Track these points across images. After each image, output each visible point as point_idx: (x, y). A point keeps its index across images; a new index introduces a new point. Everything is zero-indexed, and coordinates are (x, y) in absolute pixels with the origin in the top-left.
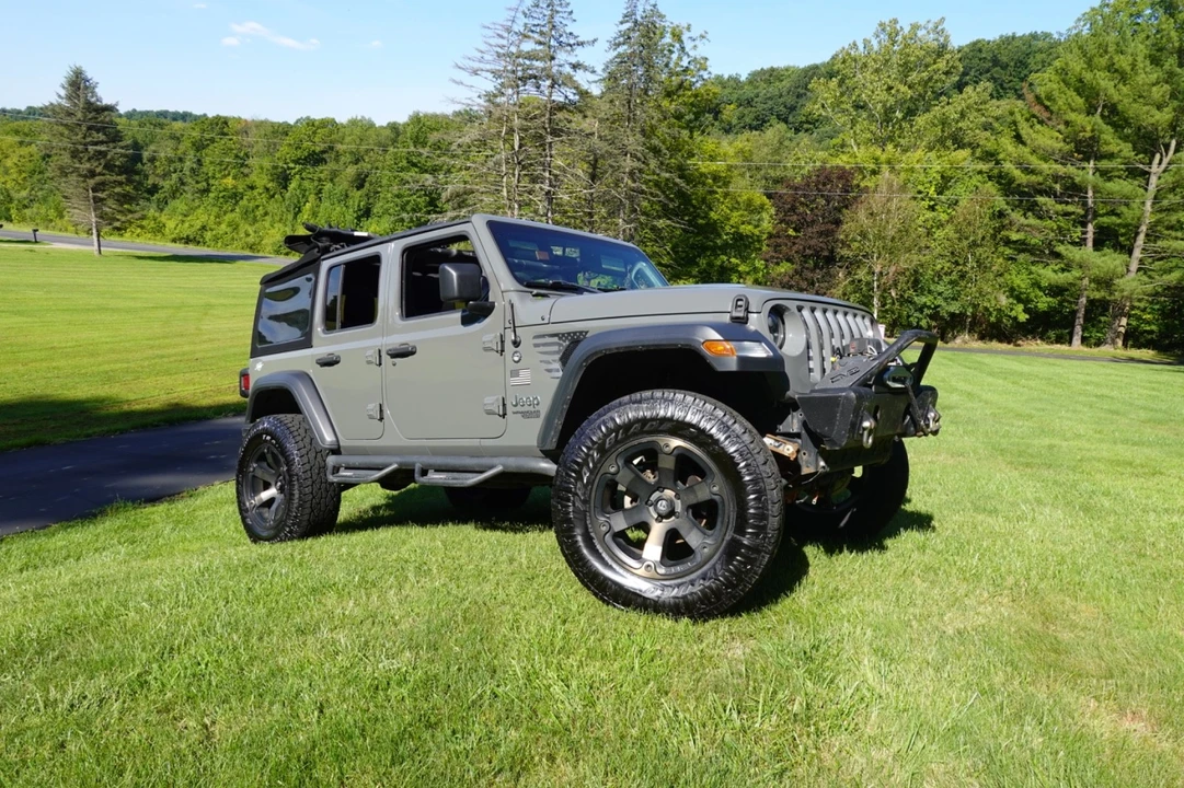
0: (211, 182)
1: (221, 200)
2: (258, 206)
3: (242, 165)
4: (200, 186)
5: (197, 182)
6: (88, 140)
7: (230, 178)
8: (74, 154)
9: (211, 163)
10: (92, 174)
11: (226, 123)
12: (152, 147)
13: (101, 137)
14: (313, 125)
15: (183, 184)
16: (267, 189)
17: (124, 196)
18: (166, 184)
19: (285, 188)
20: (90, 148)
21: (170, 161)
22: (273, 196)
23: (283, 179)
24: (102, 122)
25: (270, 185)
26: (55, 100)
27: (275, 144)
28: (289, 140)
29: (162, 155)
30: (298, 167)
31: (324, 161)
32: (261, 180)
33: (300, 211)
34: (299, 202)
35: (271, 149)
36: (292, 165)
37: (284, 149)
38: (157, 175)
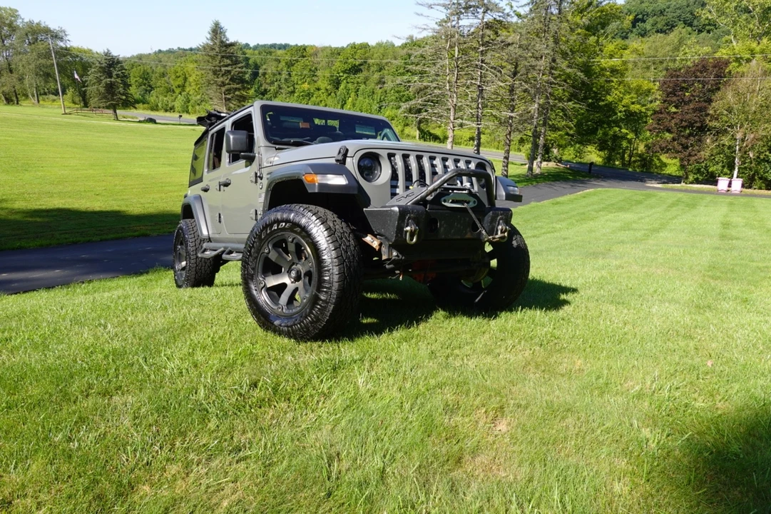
0: (296, 86)
1: (301, 98)
2: (321, 101)
3: (313, 76)
4: (289, 90)
5: (288, 87)
6: (222, 64)
7: (306, 83)
8: (215, 73)
9: (296, 75)
10: (223, 84)
11: (305, 49)
12: (264, 67)
13: (229, 62)
14: (355, 48)
15: (280, 88)
16: (327, 90)
17: (241, 96)
18: (273, 88)
19: (337, 88)
20: (223, 69)
21: (274, 75)
22: (330, 94)
23: (336, 84)
24: (229, 53)
25: (329, 87)
26: (205, 41)
27: (332, 61)
28: (340, 58)
29: (269, 71)
30: (345, 75)
31: (360, 71)
32: (324, 84)
33: (345, 103)
34: (345, 97)
35: (330, 64)
36: (341, 74)
37: (337, 64)
38: (267, 84)
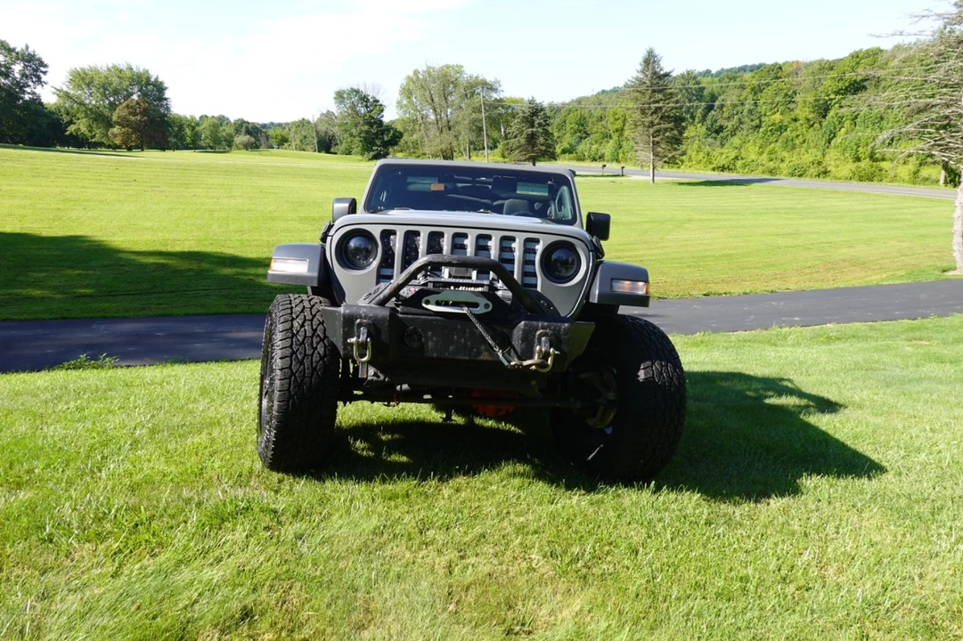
0: (763, 119)
1: (769, 133)
2: (798, 136)
3: (790, 102)
4: (753, 123)
5: (752, 120)
6: (652, 100)
7: (779, 113)
8: (643, 112)
9: (764, 103)
10: (652, 124)
11: (780, 68)
12: (722, 97)
13: (660, 96)
14: (858, 57)
15: (741, 123)
16: (808, 120)
17: (673, 138)
18: (730, 125)
19: (824, 117)
20: (652, 106)
21: (735, 106)
22: (812, 125)
23: (823, 110)
24: (662, 85)
25: (810, 116)
27: (820, 80)
28: (833, 74)
29: (729, 102)
30: (839, 97)
31: (865, 88)
32: (803, 112)
33: (834, 136)
34: (835, 128)
35: (816, 83)
36: (832, 96)
37: (828, 83)
38: (725, 119)
